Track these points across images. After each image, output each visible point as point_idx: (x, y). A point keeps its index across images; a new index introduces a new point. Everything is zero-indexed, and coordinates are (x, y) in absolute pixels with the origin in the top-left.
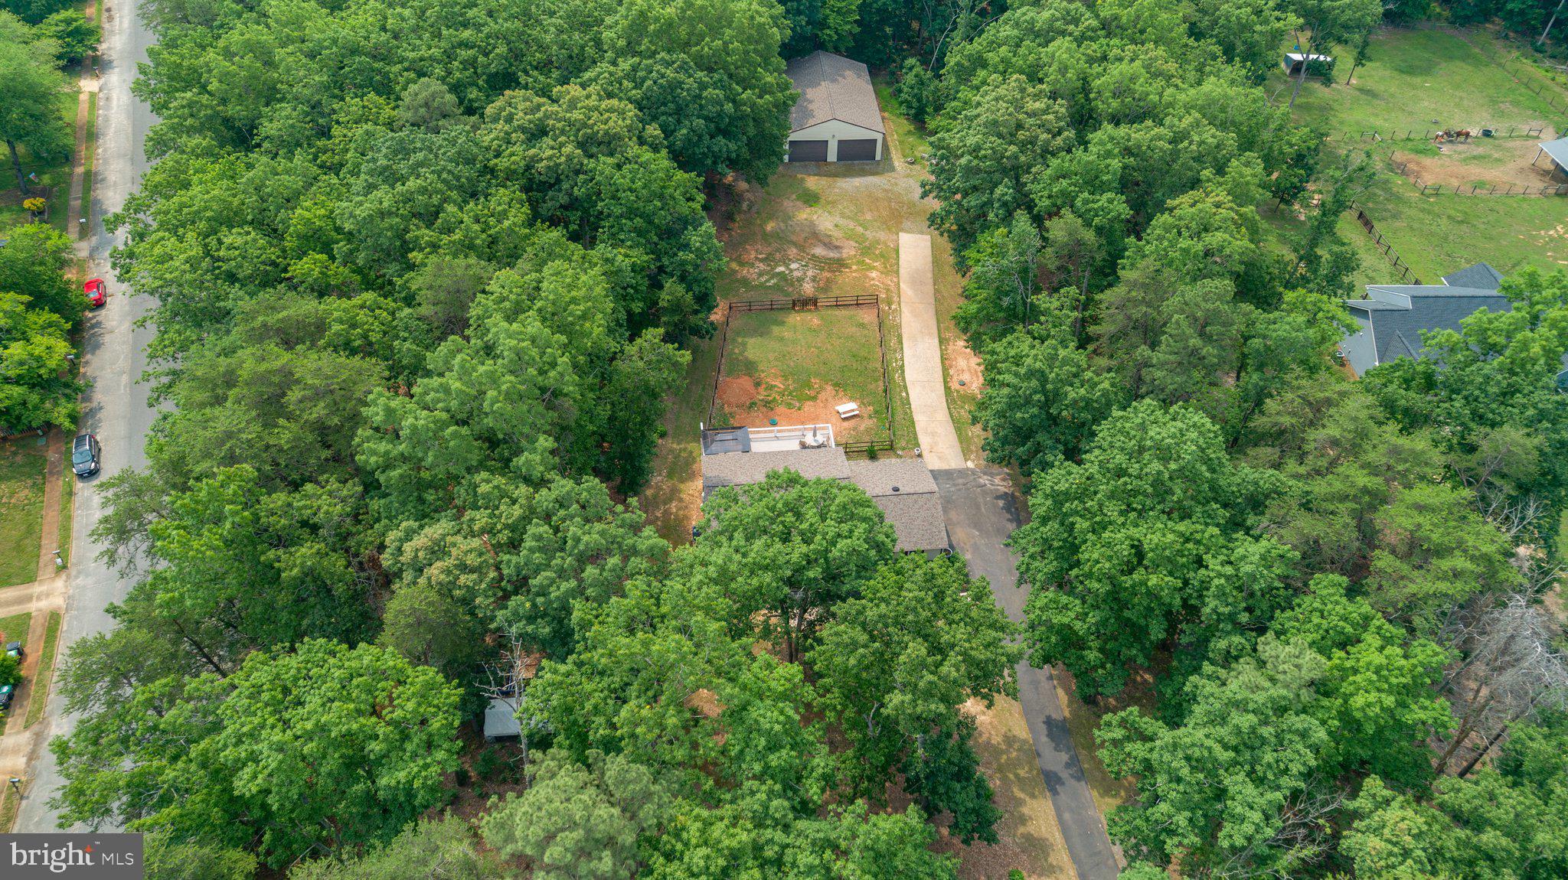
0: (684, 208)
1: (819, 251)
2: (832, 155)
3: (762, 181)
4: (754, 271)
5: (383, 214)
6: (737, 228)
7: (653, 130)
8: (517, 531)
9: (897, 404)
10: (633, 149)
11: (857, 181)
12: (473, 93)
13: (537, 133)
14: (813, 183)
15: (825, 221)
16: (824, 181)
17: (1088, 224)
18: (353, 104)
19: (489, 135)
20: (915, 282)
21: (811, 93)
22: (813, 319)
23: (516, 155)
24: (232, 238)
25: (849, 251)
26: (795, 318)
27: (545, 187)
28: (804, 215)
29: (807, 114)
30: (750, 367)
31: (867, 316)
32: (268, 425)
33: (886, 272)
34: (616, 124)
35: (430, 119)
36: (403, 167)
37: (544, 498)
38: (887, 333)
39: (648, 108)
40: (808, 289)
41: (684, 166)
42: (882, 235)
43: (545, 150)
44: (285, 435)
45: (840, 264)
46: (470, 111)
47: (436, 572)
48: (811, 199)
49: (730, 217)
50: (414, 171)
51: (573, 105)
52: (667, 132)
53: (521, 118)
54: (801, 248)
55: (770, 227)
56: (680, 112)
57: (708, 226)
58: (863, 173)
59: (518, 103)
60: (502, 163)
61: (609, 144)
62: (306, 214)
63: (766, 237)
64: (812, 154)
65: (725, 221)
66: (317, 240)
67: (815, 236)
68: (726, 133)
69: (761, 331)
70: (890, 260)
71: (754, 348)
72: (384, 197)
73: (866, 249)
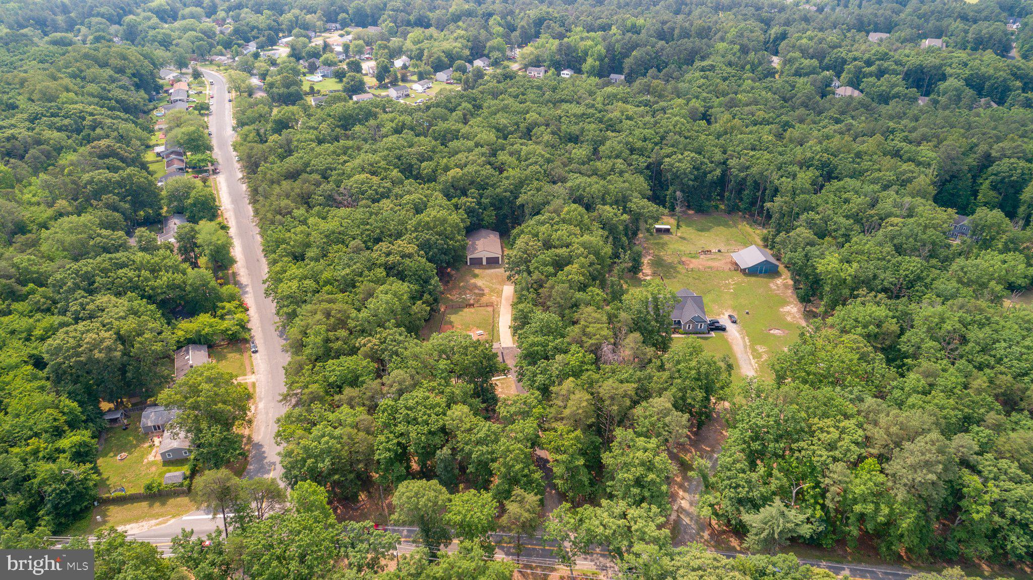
0: (430, 274)
1: (477, 291)
2: (484, 262)
3: (458, 269)
4: (454, 296)
5: (347, 275)
6: (450, 285)
7: (422, 252)
8: (386, 339)
9: (495, 332)
10: (416, 257)
11: (492, 271)
12: (369, 244)
13: (388, 254)
14: (477, 271)
15: (479, 282)
16: (481, 271)
17: (542, 274)
18: (335, 248)
19: (375, 255)
20: (507, 299)
21: (477, 242)
22: (472, 310)
23: (383, 259)
24: (307, 282)
25: (486, 291)
26: (466, 310)
27: (391, 268)
28: (473, 281)
29: (475, 249)
30: (451, 323)
31: (490, 309)
32: (328, 319)
33: (497, 297)
34: (411, 250)
35: (357, 251)
36: (352, 263)
37: (391, 332)
38: (495, 314)
39: (421, 247)
40: (472, 302)
41: (430, 261)
42: (498, 286)
43: (391, 258)
44: (332, 320)
45: (483, 295)
46: (368, 248)
47: (369, 345)
48: (476, 276)
49: (448, 282)
50: (355, 263)
51: (399, 246)
52: (427, 253)
53: (384, 250)
54: (471, 290)
55: (462, 284)
56: (430, 248)
57: (437, 278)
58: (495, 268)
59: (384, 246)
60: (378, 262)
61: (410, 256)
62: (326, 275)
63: (460, 288)
64: (477, 262)
65: (446, 283)
66: (328, 282)
67: (476, 287)
68: (445, 254)
69: (456, 313)
70: (499, 294)
71: (453, 318)
72: (347, 271)
73: (492, 290)
